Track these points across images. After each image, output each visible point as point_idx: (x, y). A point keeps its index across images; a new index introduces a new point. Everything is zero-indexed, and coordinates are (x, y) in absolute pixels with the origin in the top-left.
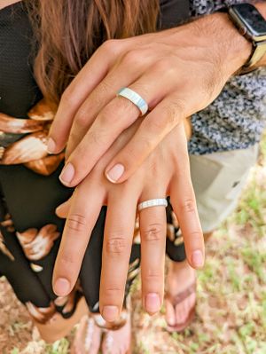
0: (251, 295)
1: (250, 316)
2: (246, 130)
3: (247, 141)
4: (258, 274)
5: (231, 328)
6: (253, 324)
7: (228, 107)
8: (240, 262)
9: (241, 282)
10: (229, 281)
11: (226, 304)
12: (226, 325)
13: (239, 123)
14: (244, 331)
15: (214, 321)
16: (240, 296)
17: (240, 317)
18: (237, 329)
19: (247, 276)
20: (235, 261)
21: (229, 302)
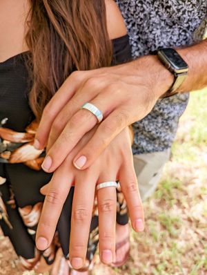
0: (165, 244)
1: (164, 258)
2: (163, 139)
3: (163, 146)
4: (169, 230)
5: (152, 265)
6: (166, 263)
7: (151, 124)
8: (158, 223)
9: (159, 236)
10: (151, 235)
11: (148, 250)
12: (148, 263)
13: (158, 135)
14: (160, 267)
15: (141, 261)
16: (157, 245)
17: (158, 258)
18: (156, 266)
19: (162, 232)
20: (154, 223)
21: (150, 249)
